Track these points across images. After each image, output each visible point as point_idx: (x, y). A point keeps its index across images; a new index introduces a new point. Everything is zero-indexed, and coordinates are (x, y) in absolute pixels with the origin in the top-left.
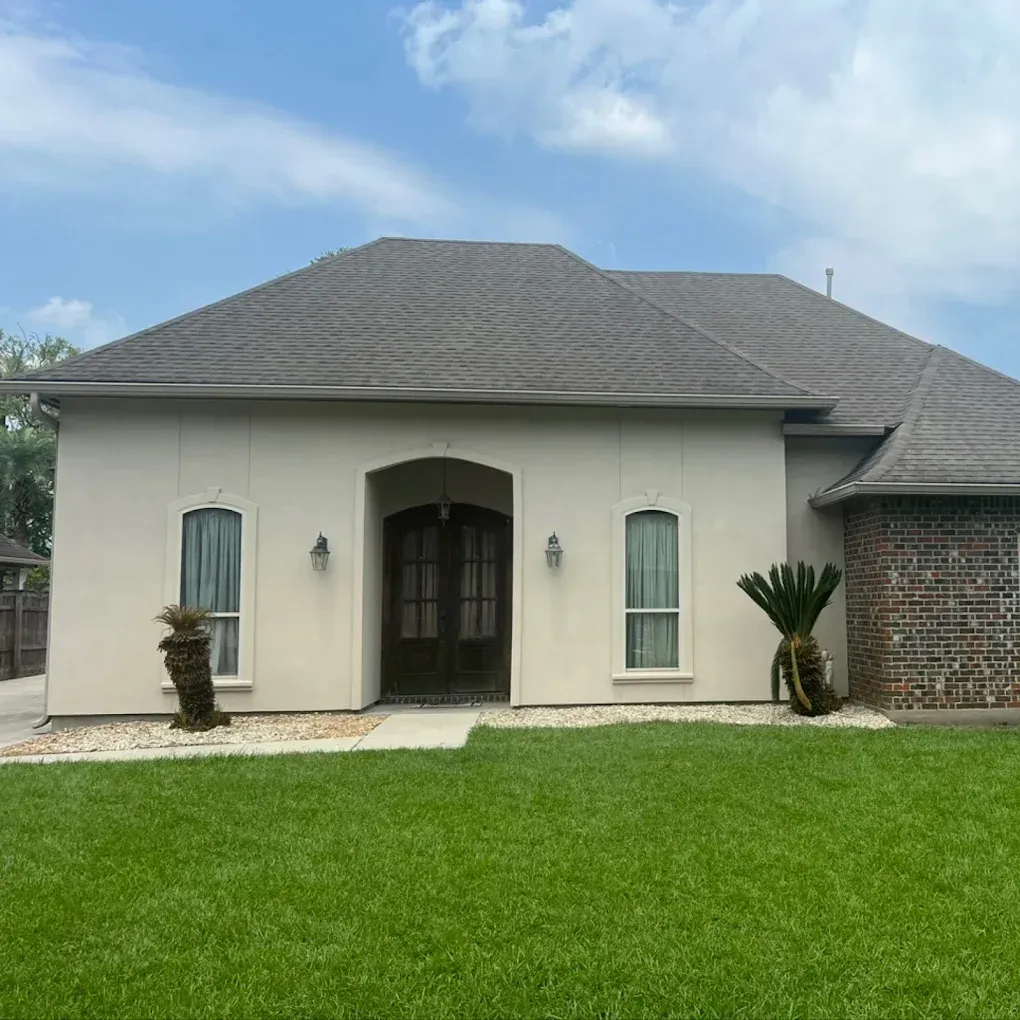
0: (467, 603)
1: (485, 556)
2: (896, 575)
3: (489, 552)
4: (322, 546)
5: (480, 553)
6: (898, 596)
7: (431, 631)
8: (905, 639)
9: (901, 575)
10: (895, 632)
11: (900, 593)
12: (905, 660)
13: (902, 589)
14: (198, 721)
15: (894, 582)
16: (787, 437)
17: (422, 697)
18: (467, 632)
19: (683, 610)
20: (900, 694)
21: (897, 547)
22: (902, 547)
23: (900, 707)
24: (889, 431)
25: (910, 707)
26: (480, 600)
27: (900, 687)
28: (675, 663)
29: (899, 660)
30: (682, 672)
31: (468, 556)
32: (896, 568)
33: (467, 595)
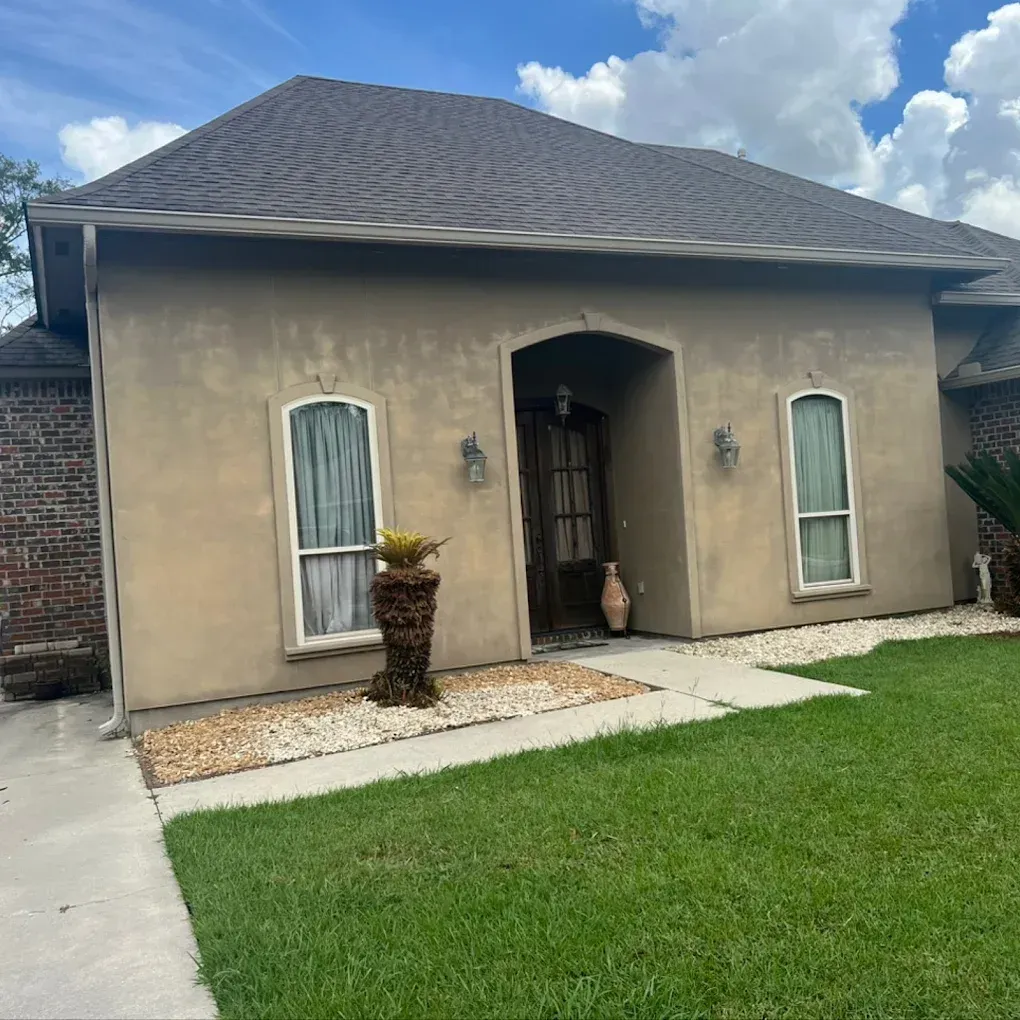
0: (560, 521)
1: (574, 464)
5: (568, 459)
18: (563, 555)
19: (851, 511)
26: (573, 516)
28: (847, 574)
33: (559, 511)
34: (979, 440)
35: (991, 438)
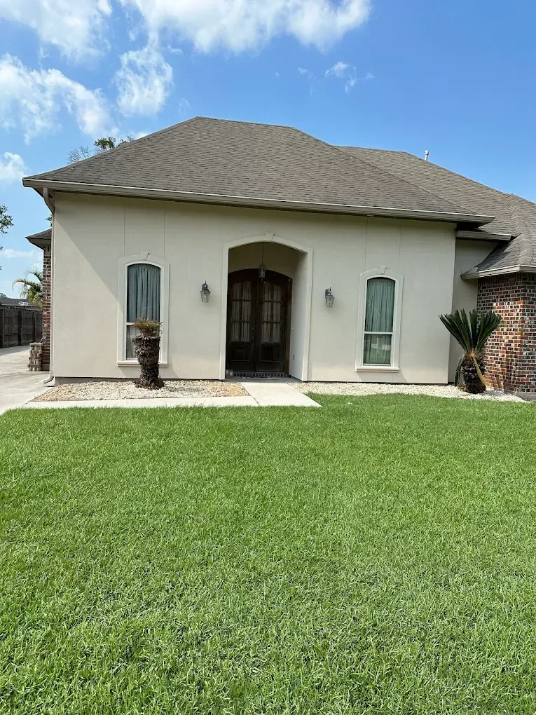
0: (265, 324)
1: (275, 299)
2: (528, 318)
3: (277, 295)
4: (205, 289)
5: (272, 297)
6: (528, 330)
7: (246, 338)
8: (529, 354)
9: (530, 319)
10: (525, 350)
11: (529, 329)
12: (528, 365)
13: (530, 327)
14: (153, 384)
15: (526, 322)
16: (457, 238)
17: (243, 373)
18: (265, 339)
19: (394, 334)
20: (524, 383)
21: (530, 303)
22: (532, 303)
23: (523, 390)
24: (513, 238)
25: (528, 391)
26: (272, 323)
27: (525, 380)
28: (388, 362)
29: (525, 365)
30: (393, 367)
31: (266, 299)
32: (528, 315)
33: (265, 320)
34: (480, 306)
35: (484, 305)
